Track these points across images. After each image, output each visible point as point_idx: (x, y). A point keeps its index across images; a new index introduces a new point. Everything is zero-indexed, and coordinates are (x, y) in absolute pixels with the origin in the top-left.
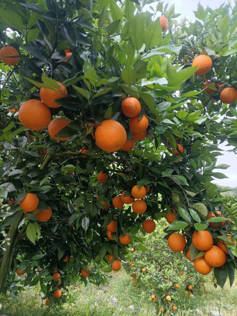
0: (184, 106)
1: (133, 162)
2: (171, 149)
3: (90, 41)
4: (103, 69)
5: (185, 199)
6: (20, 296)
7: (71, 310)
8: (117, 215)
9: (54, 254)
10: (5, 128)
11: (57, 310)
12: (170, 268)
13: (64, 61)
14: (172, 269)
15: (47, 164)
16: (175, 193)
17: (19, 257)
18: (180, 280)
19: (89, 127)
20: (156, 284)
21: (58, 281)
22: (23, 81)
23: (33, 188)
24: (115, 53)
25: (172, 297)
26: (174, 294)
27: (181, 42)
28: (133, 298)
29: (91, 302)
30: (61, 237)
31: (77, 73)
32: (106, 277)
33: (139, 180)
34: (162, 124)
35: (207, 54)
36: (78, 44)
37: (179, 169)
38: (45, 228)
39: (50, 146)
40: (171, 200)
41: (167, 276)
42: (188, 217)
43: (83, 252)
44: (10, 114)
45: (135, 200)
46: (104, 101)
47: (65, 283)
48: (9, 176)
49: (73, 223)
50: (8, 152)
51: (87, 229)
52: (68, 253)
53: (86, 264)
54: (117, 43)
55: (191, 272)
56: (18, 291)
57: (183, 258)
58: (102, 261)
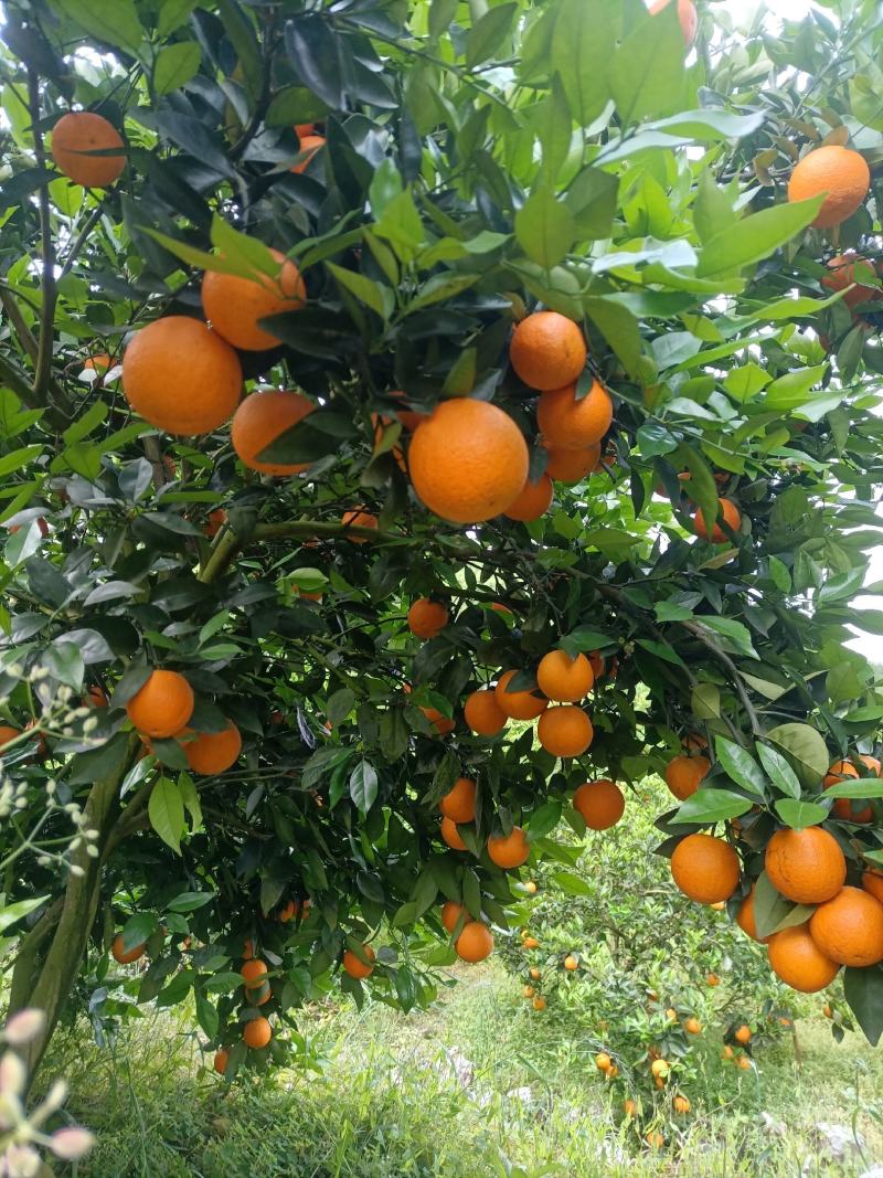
0: (746, 353)
1: (547, 563)
2: (693, 516)
3: (393, 92)
4: (441, 202)
5: (740, 707)
6: (126, 1036)
7: (306, 1093)
8: (479, 759)
9: (246, 892)
10: (74, 425)
11: (256, 1092)
12: (668, 961)
13: (293, 170)
14: (675, 963)
15: (224, 565)
16: (702, 685)
17: (121, 897)
18: (704, 1005)
19: (385, 428)
20: (614, 1015)
21: (258, 990)
22: (137, 246)
23: (174, 652)
24: (493, 138)
25: (673, 1064)
26: (682, 1055)
27: (744, 96)
28: (530, 1062)
29: (377, 1069)
30: (273, 830)
31: (342, 218)
32: (433, 984)
33: (567, 632)
34: (666, 419)
35: (849, 144)
36: (348, 103)
37: (722, 592)
38: (217, 797)
39: (235, 497)
40: (688, 709)
41: (655, 988)
42: (752, 773)
43: (351, 887)
44: (88, 375)
45: (550, 705)
46: (445, 327)
47: (284, 998)
48: (86, 604)
49: (316, 784)
50: (82, 516)
51: (368, 806)
52: (296, 891)
53: (361, 931)
54: (503, 96)
55: (748, 976)
56: (118, 1018)
57: (720, 925)
58: (419, 923)
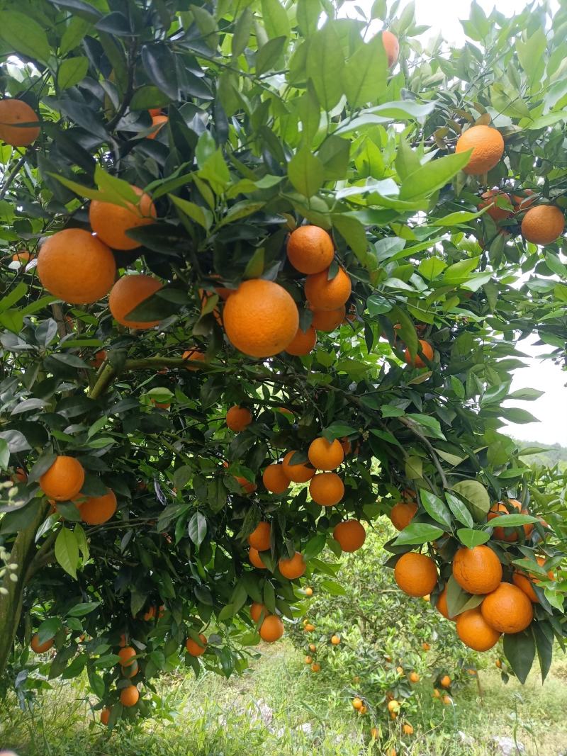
0: (435, 250)
1: (313, 383)
2: (404, 351)
3: (211, 89)
4: (241, 157)
5: (435, 471)
6: (40, 702)
7: (163, 735)
8: (272, 509)
9: (121, 602)
10: (5, 298)
11: (128, 736)
12: (397, 636)
13: (148, 137)
14: (402, 637)
15: (105, 386)
16: (411, 458)
17: (37, 609)
18: (421, 663)
19: (208, 298)
20: (364, 673)
21: (130, 667)
22: (48, 183)
23: (71, 444)
24: (273, 118)
25: (402, 703)
26: (407, 696)
27: (430, 94)
28: (310, 707)
29: (209, 716)
30: (139, 560)
31: (179, 166)
32: (245, 657)
33: (327, 425)
34: (384, 291)
35: (491, 124)
36: (183, 97)
37: (423, 398)
38: (101, 540)
39: (112, 343)
40: (403, 473)
41: (390, 654)
42: (443, 512)
43: (191, 596)
44: (15, 265)
45: (318, 472)
46: (245, 235)
47: (147, 672)
48: (12, 414)
49: (167, 529)
50: (11, 356)
51: (200, 541)
52: (154, 600)
53: (198, 625)
54: (278, 93)
55: (448, 644)
56: (35, 690)
57: (429, 611)
58: (236, 618)
